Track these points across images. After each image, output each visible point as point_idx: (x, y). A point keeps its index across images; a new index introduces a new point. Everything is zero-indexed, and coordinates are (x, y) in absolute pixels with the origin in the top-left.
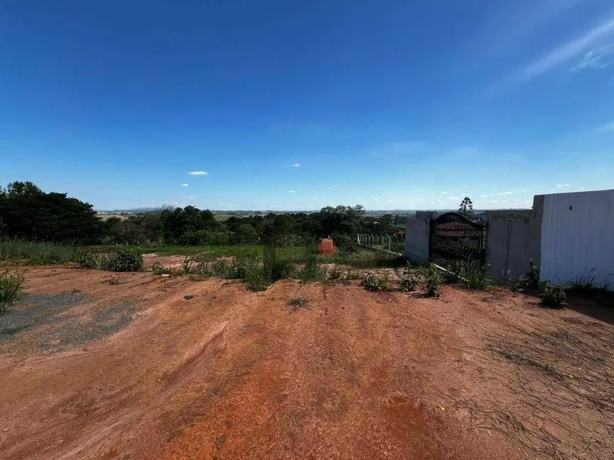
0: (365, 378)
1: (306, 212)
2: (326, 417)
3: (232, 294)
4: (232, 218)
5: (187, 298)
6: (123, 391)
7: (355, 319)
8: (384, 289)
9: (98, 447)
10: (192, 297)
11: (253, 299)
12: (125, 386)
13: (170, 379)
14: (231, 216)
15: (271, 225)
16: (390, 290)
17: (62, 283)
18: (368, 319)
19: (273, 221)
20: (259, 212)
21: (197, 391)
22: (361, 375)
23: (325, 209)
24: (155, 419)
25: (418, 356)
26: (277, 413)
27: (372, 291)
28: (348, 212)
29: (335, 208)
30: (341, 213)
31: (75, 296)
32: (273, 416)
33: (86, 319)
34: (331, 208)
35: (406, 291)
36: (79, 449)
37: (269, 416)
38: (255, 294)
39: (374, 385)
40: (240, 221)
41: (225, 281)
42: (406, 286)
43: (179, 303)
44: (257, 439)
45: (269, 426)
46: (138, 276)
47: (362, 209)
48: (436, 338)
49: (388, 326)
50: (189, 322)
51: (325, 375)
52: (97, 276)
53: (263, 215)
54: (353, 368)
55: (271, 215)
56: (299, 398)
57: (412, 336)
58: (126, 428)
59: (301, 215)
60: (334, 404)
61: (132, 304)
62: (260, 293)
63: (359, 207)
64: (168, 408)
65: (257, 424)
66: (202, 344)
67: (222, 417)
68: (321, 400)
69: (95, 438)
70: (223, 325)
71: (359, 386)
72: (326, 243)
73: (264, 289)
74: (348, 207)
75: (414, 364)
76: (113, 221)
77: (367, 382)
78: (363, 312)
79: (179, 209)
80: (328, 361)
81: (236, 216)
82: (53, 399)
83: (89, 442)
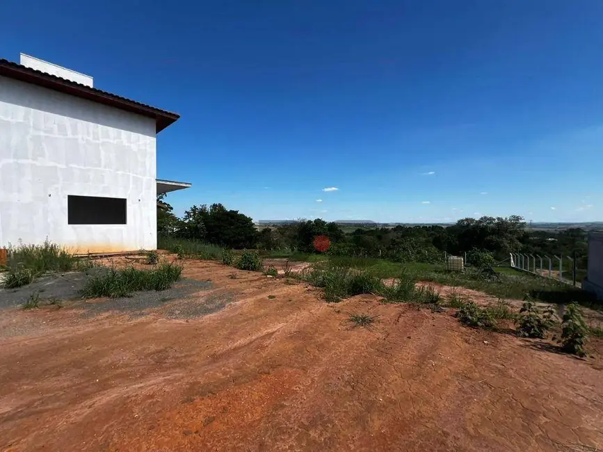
0: (377, 423)
1: (442, 224)
2: (304, 444)
3: (306, 301)
4: (359, 230)
5: (271, 297)
6: (185, 356)
7: (416, 353)
8: (488, 327)
9: (149, 388)
10: (274, 297)
11: (321, 308)
12: (188, 353)
13: (215, 358)
14: (357, 228)
15: (398, 238)
16: (495, 330)
17: (206, 273)
18: (434, 357)
19: (400, 234)
20: (386, 225)
21: (225, 373)
22: (375, 417)
23: (462, 221)
24: (187, 383)
25: (476, 427)
26: (264, 420)
27: (469, 326)
28: (498, 224)
29: (477, 219)
30: (486, 227)
31: (205, 284)
32: (260, 420)
33: (202, 300)
34: (472, 220)
35: (525, 336)
36: (142, 385)
37: (257, 418)
38: (327, 304)
39: (383, 436)
40: (365, 233)
41: (310, 287)
42: (530, 329)
43: (262, 300)
44: (234, 433)
45: (250, 426)
46: (252, 275)
47: (521, 221)
48: (529, 414)
49: (457, 374)
50: (257, 318)
51: (335, 402)
52: (228, 270)
53: (391, 228)
54: (370, 406)
55: (399, 228)
56: (293, 413)
57: (487, 398)
58: (169, 382)
59: (435, 228)
60: (321, 435)
61: (233, 295)
62: (332, 304)
63: (518, 218)
64: (199, 379)
65: (243, 420)
66: (254, 338)
67: (225, 402)
68: (313, 424)
69: (152, 382)
70: (279, 326)
71: (364, 429)
72: (454, 260)
73: (338, 301)
74: (498, 219)
75: (461, 435)
76: (266, 231)
77: (376, 429)
78: (434, 348)
79: (310, 222)
80: (349, 389)
81: (363, 228)
82: (153, 348)
83: (149, 383)
